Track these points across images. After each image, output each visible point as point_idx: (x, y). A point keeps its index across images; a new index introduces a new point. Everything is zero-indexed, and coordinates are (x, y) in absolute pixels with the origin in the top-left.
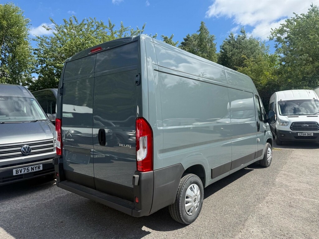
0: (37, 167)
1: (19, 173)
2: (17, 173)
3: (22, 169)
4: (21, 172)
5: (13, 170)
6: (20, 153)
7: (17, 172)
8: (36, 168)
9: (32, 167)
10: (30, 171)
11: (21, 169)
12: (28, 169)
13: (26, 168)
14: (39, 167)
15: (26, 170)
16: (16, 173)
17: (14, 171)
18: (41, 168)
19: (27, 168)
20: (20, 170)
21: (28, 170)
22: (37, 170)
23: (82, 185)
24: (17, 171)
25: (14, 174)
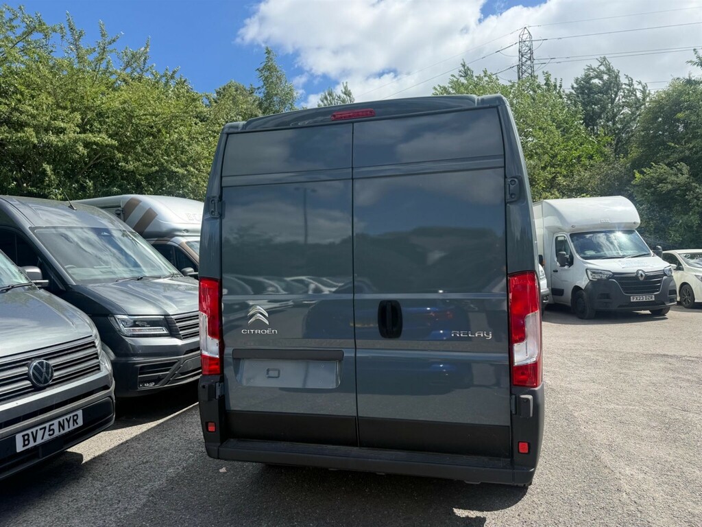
0: (72, 418)
1: (32, 444)
2: (26, 442)
3: (37, 431)
4: (35, 440)
5: (15, 437)
6: (27, 383)
7: (26, 440)
8: (68, 421)
9: (61, 419)
10: (57, 433)
11: (34, 430)
12: (52, 427)
13: (47, 425)
14: (75, 418)
15: (47, 433)
16: (24, 445)
17: (19, 439)
18: (80, 422)
19: (50, 426)
20: (32, 433)
21: (51, 432)
22: (72, 428)
23: (298, 442)
24: (26, 437)
25: (20, 448)
